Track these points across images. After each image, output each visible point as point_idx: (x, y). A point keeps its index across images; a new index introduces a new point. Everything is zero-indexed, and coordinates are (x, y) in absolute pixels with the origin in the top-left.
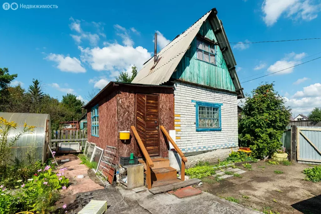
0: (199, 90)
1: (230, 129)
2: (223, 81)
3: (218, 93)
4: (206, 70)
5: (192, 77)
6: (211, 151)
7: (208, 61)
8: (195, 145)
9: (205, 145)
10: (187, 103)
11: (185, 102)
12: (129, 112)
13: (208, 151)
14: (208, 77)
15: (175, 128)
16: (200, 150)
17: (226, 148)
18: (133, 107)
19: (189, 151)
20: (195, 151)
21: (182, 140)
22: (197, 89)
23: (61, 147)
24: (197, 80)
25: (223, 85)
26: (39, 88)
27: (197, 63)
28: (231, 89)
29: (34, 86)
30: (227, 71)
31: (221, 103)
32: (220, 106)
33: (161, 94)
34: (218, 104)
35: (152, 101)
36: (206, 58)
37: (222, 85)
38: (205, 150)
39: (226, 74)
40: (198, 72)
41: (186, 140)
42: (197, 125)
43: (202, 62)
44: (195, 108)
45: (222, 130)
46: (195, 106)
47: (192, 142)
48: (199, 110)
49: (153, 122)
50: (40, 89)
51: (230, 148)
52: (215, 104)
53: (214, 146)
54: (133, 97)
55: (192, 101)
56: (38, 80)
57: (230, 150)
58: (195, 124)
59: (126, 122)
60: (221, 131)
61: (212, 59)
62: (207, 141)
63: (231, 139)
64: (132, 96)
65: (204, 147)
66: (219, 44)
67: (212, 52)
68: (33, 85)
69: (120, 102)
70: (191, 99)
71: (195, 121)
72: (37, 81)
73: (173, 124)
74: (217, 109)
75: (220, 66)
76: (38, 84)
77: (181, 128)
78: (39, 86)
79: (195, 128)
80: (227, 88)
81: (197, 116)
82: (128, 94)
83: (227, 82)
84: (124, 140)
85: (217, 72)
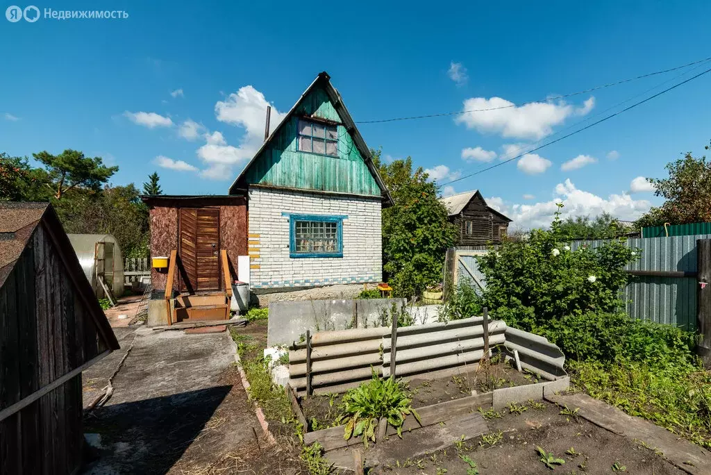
0: (297, 197)
1: (365, 255)
2: (351, 181)
3: (337, 199)
4: (316, 167)
5: (285, 179)
6: (321, 287)
7: (323, 152)
8: (288, 278)
9: (309, 278)
10: (274, 217)
11: (269, 216)
12: (168, 232)
13: (314, 287)
14: (320, 176)
15: (249, 253)
16: (297, 285)
17: (355, 284)
18: (176, 227)
19: (276, 286)
20: (287, 285)
21: (261, 270)
22: (293, 196)
23: (142, 283)
24: (296, 183)
25: (352, 186)
26: (159, 187)
27: (297, 157)
28: (371, 191)
29: (150, 184)
30: (361, 164)
31: (345, 214)
32: (341, 219)
33: (222, 207)
34: (336, 217)
35: (207, 217)
36: (319, 147)
37: (349, 187)
38: (307, 285)
39: (361, 169)
40: (297, 170)
41: (270, 270)
42: (291, 249)
43: (306, 155)
44: (288, 224)
45: (344, 255)
46: (288, 221)
47: (281, 273)
48: (296, 227)
49: (210, 245)
50: (160, 189)
51: (362, 284)
52: (330, 217)
53: (326, 280)
54: (175, 212)
55: (283, 214)
56: (157, 172)
57: (363, 286)
58: (288, 246)
59: (163, 245)
60: (342, 257)
61: (331, 149)
62: (313, 272)
63: (366, 270)
64: (173, 211)
65: (306, 281)
66: (343, 124)
67: (332, 136)
68: (149, 181)
69: (154, 220)
70: (280, 211)
71: (288, 243)
72: (156, 175)
73: (247, 248)
74: (334, 225)
75: (346, 157)
76: (158, 179)
77: (261, 253)
78: (158, 183)
79: (288, 252)
80: (361, 191)
81: (291, 235)
82: (166, 209)
83: (360, 182)
84: (159, 268)
85: (340, 168)
